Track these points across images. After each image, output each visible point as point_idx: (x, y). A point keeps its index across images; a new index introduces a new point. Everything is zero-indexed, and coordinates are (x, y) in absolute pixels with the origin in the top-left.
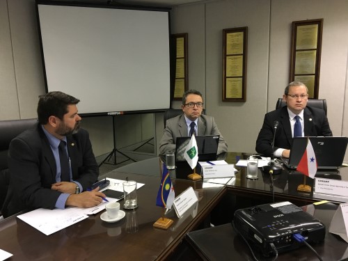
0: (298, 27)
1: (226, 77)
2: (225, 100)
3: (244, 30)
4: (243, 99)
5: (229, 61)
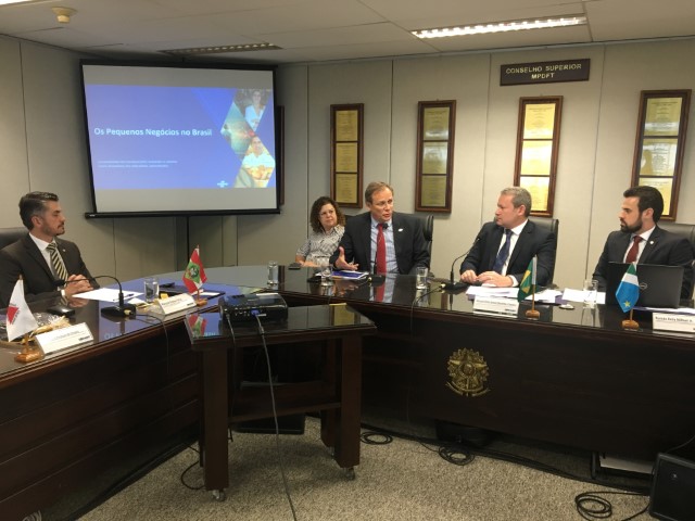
0: (426, 110)
1: (335, 173)
3: (360, 108)
5: (340, 150)
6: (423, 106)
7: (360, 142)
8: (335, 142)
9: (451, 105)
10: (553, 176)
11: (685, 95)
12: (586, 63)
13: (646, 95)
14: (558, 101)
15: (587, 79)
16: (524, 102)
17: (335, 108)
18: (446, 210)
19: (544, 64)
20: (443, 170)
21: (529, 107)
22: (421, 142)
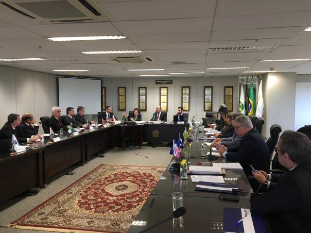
1: (119, 102)
2: (120, 110)
3: (125, 88)
4: (125, 110)
5: (120, 97)
6: (139, 88)
7: (125, 96)
8: (119, 95)
9: (146, 88)
10: (167, 103)
11: (189, 87)
12: (172, 81)
13: (183, 87)
14: (167, 88)
15: (172, 83)
16: (161, 88)
17: (119, 88)
18: (145, 110)
19: (164, 80)
20: (145, 101)
21: (162, 89)
22: (139, 95)
